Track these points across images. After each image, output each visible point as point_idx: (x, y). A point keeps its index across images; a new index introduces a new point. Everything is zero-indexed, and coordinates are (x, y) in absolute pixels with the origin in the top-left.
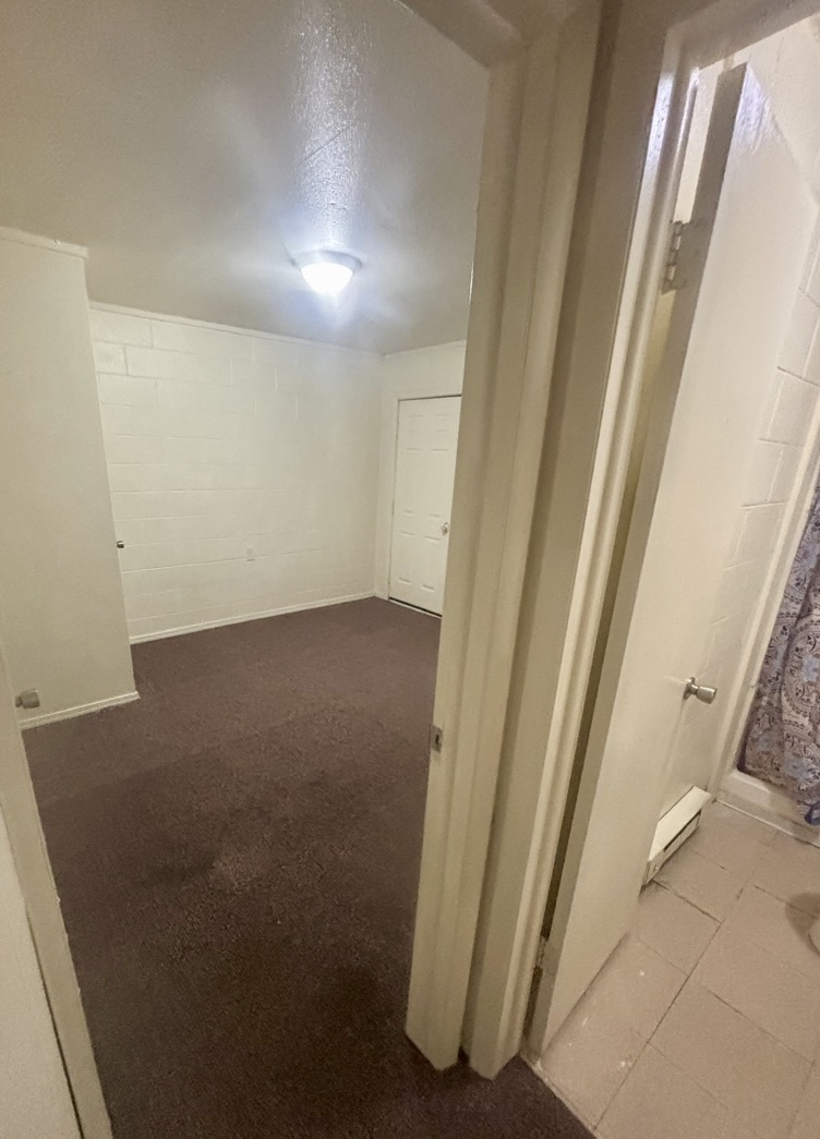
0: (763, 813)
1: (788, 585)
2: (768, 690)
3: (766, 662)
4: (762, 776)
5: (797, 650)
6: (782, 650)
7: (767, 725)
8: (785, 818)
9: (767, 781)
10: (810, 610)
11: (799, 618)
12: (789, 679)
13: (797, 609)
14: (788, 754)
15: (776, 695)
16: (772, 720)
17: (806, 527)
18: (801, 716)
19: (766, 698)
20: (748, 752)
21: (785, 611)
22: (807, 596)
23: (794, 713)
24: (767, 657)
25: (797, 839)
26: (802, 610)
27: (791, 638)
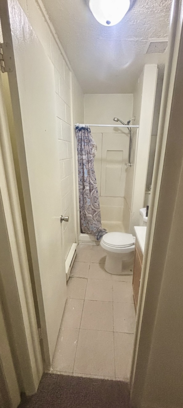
0: (89, 242)
1: (79, 181)
2: (82, 210)
3: (80, 203)
4: (87, 233)
5: (85, 198)
6: (82, 198)
7: (84, 219)
8: (93, 241)
9: (88, 233)
10: (85, 187)
11: (83, 189)
12: (85, 205)
13: (82, 187)
14: (90, 225)
15: (84, 211)
16: (85, 217)
17: (78, 165)
18: (90, 214)
19: (82, 212)
20: (82, 228)
21: (80, 188)
22: (83, 183)
23: (88, 214)
24: (80, 201)
25: (97, 245)
26: (83, 187)
27: (83, 195)
